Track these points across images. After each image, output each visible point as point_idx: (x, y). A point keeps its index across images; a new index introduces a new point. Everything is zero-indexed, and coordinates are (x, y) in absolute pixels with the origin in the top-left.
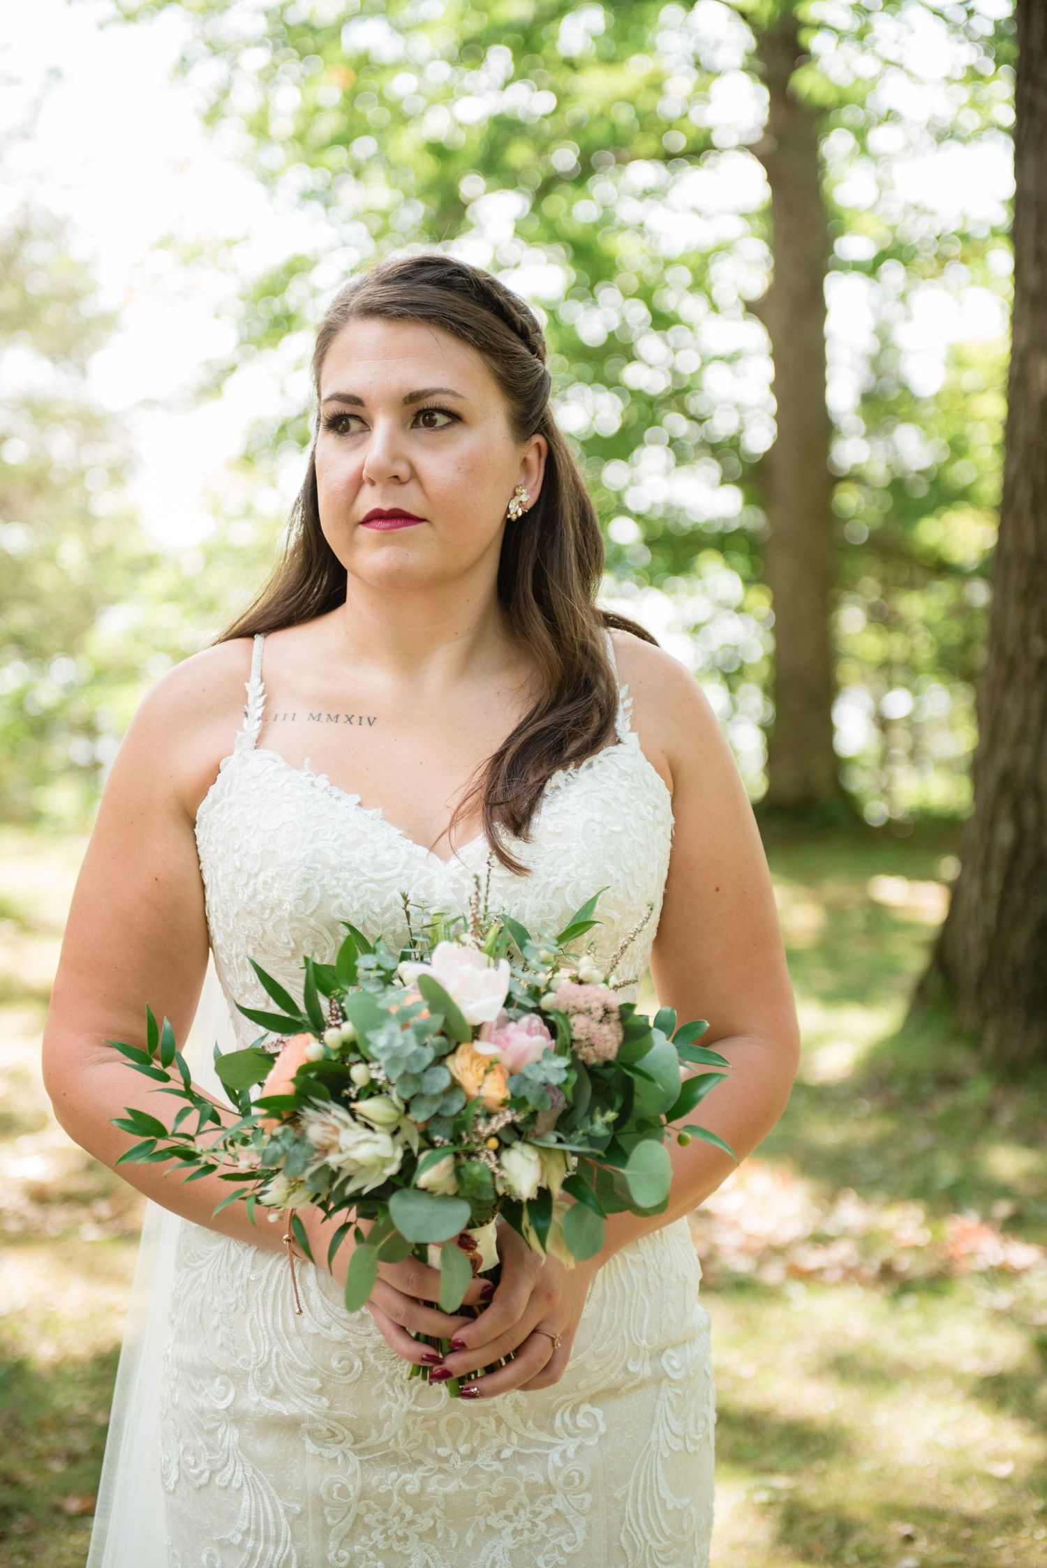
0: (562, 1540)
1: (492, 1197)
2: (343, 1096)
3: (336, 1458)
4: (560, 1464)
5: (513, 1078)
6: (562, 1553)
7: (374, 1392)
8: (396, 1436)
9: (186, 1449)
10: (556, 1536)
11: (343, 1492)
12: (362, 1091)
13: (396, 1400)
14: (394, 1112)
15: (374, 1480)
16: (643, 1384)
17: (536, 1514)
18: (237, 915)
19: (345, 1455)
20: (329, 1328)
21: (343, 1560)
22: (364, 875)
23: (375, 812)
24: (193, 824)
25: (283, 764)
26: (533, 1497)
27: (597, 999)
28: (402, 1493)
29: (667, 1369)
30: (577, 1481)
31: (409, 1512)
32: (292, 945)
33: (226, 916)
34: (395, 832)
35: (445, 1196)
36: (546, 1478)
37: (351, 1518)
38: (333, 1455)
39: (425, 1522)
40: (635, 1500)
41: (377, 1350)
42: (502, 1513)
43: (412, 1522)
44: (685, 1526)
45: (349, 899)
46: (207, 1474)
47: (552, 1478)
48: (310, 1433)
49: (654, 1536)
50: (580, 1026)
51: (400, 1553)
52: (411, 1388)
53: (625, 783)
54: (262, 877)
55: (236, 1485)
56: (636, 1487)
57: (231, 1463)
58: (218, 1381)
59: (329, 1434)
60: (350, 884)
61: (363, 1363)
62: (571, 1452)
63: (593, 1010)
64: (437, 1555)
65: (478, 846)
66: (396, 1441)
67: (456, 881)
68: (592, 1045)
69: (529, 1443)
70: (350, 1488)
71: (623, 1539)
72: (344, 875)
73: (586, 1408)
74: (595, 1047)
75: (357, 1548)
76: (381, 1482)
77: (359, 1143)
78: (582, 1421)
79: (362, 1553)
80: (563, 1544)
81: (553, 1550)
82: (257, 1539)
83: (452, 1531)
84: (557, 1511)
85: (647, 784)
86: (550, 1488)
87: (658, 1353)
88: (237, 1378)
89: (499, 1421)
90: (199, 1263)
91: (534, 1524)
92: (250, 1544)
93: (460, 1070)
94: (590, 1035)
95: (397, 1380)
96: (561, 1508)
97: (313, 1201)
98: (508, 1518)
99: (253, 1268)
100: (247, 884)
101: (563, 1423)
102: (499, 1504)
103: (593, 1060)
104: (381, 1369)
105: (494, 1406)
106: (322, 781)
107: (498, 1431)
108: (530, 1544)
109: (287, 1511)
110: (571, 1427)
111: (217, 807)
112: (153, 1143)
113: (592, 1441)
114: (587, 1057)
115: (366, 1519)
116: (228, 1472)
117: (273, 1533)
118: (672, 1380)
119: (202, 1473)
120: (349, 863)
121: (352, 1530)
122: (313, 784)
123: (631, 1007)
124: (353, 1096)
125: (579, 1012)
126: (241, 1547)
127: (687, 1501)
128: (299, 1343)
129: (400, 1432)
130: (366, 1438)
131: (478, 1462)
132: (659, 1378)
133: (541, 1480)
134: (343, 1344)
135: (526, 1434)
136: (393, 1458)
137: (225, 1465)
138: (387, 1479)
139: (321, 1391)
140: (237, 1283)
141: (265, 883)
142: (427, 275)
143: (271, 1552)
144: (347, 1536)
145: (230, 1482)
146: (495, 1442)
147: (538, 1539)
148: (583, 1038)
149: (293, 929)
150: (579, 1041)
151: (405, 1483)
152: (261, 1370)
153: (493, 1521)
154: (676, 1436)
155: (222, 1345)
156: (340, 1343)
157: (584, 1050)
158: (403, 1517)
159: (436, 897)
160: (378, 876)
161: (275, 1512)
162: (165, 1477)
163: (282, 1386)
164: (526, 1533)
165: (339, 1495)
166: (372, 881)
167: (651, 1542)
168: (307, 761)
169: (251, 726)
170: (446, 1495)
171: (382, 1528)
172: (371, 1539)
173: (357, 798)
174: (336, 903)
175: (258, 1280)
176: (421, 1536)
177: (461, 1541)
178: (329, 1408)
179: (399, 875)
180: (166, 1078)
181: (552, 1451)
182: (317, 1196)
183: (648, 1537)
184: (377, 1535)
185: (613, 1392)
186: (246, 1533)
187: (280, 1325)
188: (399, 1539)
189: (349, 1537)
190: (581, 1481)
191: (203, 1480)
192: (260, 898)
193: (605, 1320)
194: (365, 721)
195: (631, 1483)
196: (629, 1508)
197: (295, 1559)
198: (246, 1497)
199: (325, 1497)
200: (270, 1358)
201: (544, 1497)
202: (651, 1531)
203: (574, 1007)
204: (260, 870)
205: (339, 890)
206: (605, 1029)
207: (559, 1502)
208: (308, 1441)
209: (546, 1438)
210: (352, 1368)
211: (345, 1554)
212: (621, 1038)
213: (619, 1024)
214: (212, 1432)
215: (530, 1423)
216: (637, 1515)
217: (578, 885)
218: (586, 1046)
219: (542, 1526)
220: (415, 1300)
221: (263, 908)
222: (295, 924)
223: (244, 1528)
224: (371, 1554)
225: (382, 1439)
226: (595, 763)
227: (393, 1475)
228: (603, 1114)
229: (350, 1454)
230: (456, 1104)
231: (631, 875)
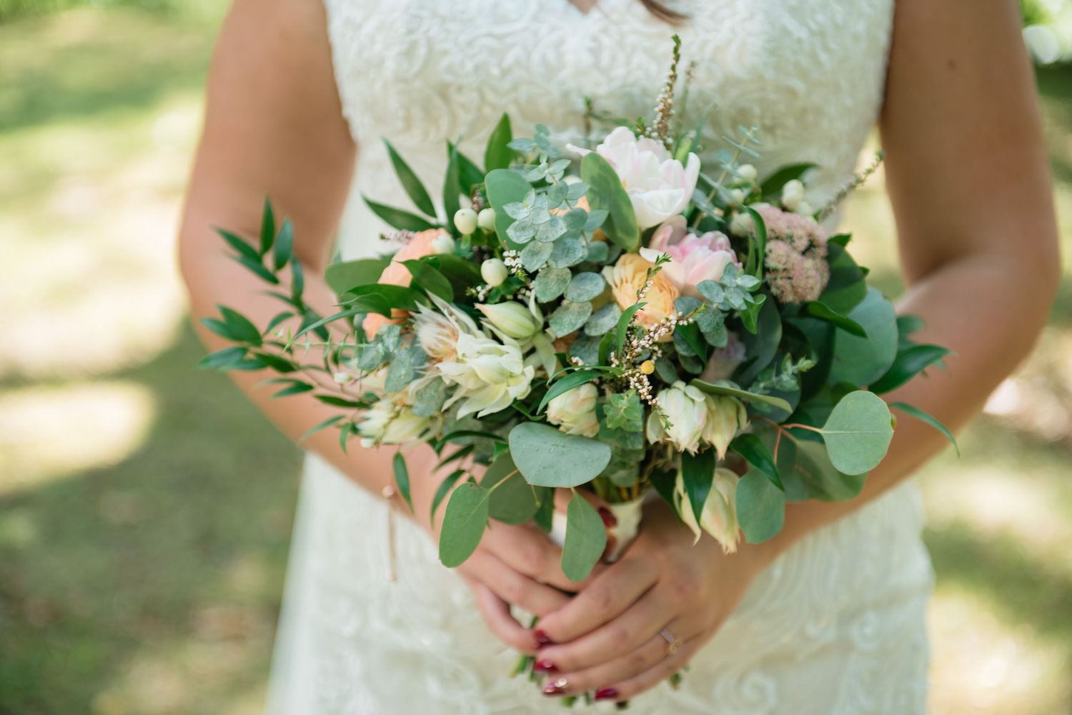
1: (640, 446)
2: (468, 294)
5: (683, 298)
12: (493, 291)
14: (529, 324)
16: (825, 651)
27: (803, 227)
35: (580, 438)
50: (778, 254)
63: (795, 238)
67: (595, 39)
68: (790, 278)
73: (756, 678)
74: (794, 281)
77: (480, 353)
87: (849, 616)
93: (618, 282)
94: (789, 266)
97: (421, 435)
101: (726, 691)
103: (789, 298)
112: (244, 350)
114: (783, 292)
118: (863, 651)
123: (844, 240)
124: (481, 297)
125: (777, 238)
132: (846, 646)
148: (780, 267)
150: (775, 270)
157: (780, 282)
166: (490, 35)
174: (447, 62)
180: (274, 280)
182: (427, 430)
185: (785, 659)
203: (773, 230)
206: (809, 263)
212: (825, 280)
213: (825, 263)
218: (782, 278)
220: (530, 578)
228: (795, 361)
230: (607, 322)
231: (822, 34)
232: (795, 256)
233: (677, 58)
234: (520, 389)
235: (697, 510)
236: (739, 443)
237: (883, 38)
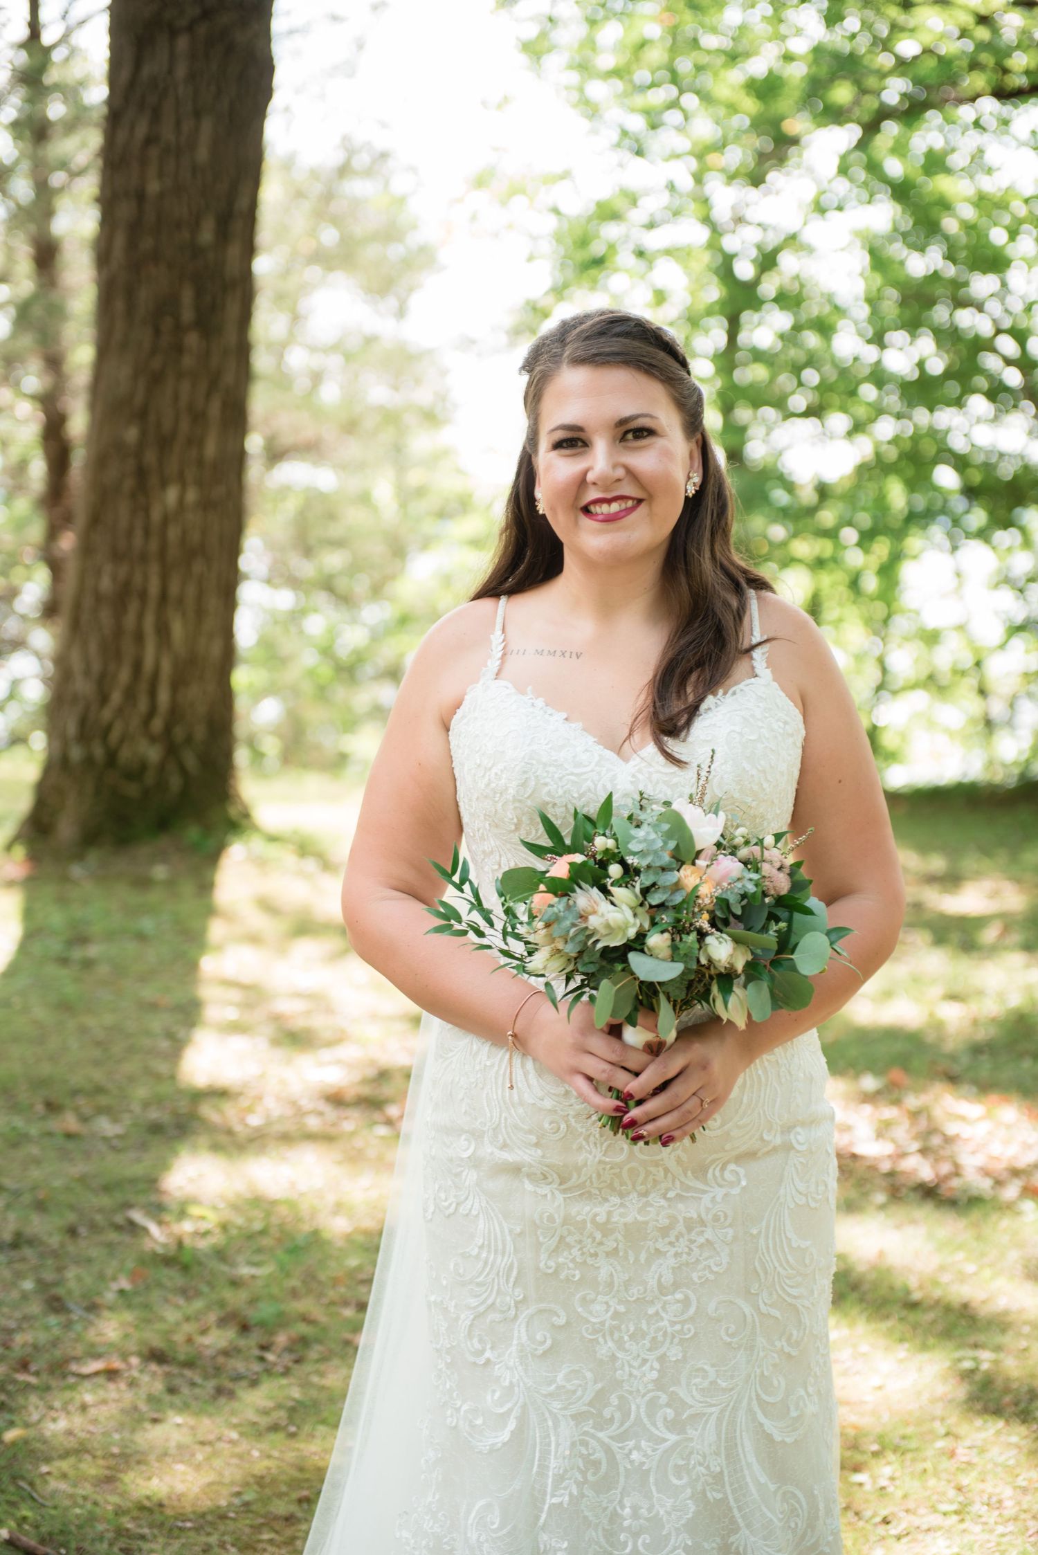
0: (711, 1262)
1: (696, 965)
2: (602, 882)
3: (546, 1195)
4: (710, 1206)
5: (720, 886)
6: (712, 1272)
7: (575, 1147)
8: (590, 1178)
9: (440, 1187)
10: (706, 1259)
11: (551, 1219)
12: (616, 881)
13: (590, 1153)
14: (636, 899)
15: (573, 1211)
16: (775, 1149)
17: (692, 1242)
18: (477, 799)
19: (553, 1193)
20: (542, 1100)
21: (550, 1268)
22: (566, 769)
23: (577, 725)
24: (448, 730)
25: (513, 690)
26: (690, 1229)
28: (593, 1221)
29: (794, 1141)
30: (722, 1219)
31: (598, 1236)
32: (515, 820)
33: (470, 800)
34: (591, 739)
35: (666, 958)
36: (699, 1216)
37: (556, 1238)
38: (544, 1192)
39: (610, 1244)
40: (767, 1237)
41: (577, 1116)
42: (667, 1240)
43: (601, 1243)
44: (807, 1261)
45: (555, 786)
46: (454, 1205)
47: (703, 1215)
48: (529, 1176)
49: (781, 1265)
50: (766, 869)
51: (592, 1265)
52: (602, 1144)
53: (761, 705)
54: (494, 770)
55: (474, 1212)
56: (768, 1227)
57: (471, 1198)
58: (463, 1137)
59: (542, 1177)
60: (556, 776)
61: (568, 1126)
62: (719, 1199)
63: (773, 862)
64: (619, 1268)
65: (651, 749)
66: (591, 1182)
67: (634, 776)
68: (773, 881)
69: (688, 1188)
70: (556, 1216)
71: (757, 1264)
72: (552, 769)
73: (732, 1167)
74: (775, 883)
75: (561, 1260)
76: (579, 1213)
77: (608, 912)
78: (727, 1175)
79: (564, 1264)
80: (712, 1265)
81: (704, 1269)
82: (489, 1252)
83: (630, 1252)
84: (707, 1240)
85: (778, 706)
86: (702, 1223)
87: (788, 1129)
88: (477, 1135)
89: (667, 1171)
90: (451, 1054)
91: (691, 1249)
92: (484, 1255)
93: (685, 877)
94: (772, 876)
95: (592, 1139)
96: (710, 1238)
98: (671, 1243)
99: (489, 1057)
100: (483, 776)
101: (714, 1175)
102: (664, 1231)
103: (773, 891)
104: (580, 1130)
105: (662, 1160)
106: (540, 702)
107: (665, 1178)
108: (687, 1264)
109: (511, 1231)
110: (719, 1180)
111: (465, 721)
113: (736, 1191)
114: (770, 888)
115: (568, 1240)
116: (469, 1203)
117: (500, 1247)
118: (798, 1152)
119: (450, 1204)
120: (556, 761)
121: (557, 1247)
122: (533, 705)
124: (609, 884)
125: (764, 862)
126: (478, 1257)
127: (808, 1243)
128: (521, 1110)
129: (594, 1175)
130: (569, 1180)
131: (649, 1198)
132: (788, 1147)
133: (695, 1216)
134: (553, 1111)
135: (687, 1182)
136: (587, 1196)
137: (467, 1198)
138: (583, 1210)
139: (537, 1145)
140: (477, 1068)
141: (496, 774)
142: (618, 329)
143: (499, 1260)
144: (553, 1251)
145: (470, 1210)
146: (663, 1185)
147: (693, 1260)
148: (768, 875)
149: (515, 808)
150: (766, 877)
151: (596, 1215)
152: (494, 1130)
153: (661, 1245)
154: (800, 1193)
155: (466, 1112)
156: (550, 1110)
157: (766, 883)
158: (594, 1239)
159: (619, 787)
160: (576, 771)
161: (502, 1232)
162: (425, 1210)
163: (508, 1141)
164: (685, 1256)
165: (548, 1220)
166: (572, 774)
167: (780, 1269)
168: (530, 688)
169: (494, 664)
170: (625, 1224)
171: (579, 1247)
172: (571, 1254)
173: (564, 715)
174: (546, 789)
175: (492, 1066)
176: (608, 1254)
177: (637, 1259)
178: (543, 1157)
179: (592, 771)
180: (461, 890)
181: (705, 1196)
183: (777, 1264)
184: (575, 1251)
185: (751, 1155)
186: (481, 1247)
187: (507, 1098)
188: (592, 1255)
189: (556, 1251)
190: (726, 1220)
191: (451, 1210)
192: (493, 785)
193: (745, 1100)
194: (574, 656)
195: (764, 1223)
196: (762, 1241)
197: (516, 1265)
198: (481, 1221)
199: (538, 1222)
200: (500, 1121)
201: (698, 1229)
202: (779, 1261)
203: (761, 858)
204: (493, 765)
205: (548, 780)
206: (781, 875)
207: (709, 1234)
208: (526, 1181)
209: (701, 1186)
210: (559, 1129)
211: (552, 1263)
212: (790, 885)
213: (789, 876)
214: (458, 1175)
215: (689, 1173)
216: (768, 1248)
217: (722, 778)
218: (769, 881)
219: (696, 1251)
220: (615, 1065)
221: (495, 793)
222: (517, 804)
223: (480, 1244)
224: (571, 1265)
225: (581, 1180)
226: (738, 691)
227: (587, 1208)
228: (776, 924)
229: (557, 1193)
230: (678, 898)
231: (764, 772)
232: (775, 871)
233: (712, 762)
234: (632, 933)
235: (726, 1003)
236: (748, 965)
237: (796, 774)
